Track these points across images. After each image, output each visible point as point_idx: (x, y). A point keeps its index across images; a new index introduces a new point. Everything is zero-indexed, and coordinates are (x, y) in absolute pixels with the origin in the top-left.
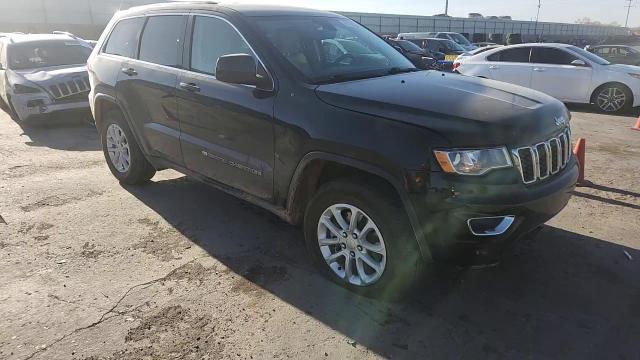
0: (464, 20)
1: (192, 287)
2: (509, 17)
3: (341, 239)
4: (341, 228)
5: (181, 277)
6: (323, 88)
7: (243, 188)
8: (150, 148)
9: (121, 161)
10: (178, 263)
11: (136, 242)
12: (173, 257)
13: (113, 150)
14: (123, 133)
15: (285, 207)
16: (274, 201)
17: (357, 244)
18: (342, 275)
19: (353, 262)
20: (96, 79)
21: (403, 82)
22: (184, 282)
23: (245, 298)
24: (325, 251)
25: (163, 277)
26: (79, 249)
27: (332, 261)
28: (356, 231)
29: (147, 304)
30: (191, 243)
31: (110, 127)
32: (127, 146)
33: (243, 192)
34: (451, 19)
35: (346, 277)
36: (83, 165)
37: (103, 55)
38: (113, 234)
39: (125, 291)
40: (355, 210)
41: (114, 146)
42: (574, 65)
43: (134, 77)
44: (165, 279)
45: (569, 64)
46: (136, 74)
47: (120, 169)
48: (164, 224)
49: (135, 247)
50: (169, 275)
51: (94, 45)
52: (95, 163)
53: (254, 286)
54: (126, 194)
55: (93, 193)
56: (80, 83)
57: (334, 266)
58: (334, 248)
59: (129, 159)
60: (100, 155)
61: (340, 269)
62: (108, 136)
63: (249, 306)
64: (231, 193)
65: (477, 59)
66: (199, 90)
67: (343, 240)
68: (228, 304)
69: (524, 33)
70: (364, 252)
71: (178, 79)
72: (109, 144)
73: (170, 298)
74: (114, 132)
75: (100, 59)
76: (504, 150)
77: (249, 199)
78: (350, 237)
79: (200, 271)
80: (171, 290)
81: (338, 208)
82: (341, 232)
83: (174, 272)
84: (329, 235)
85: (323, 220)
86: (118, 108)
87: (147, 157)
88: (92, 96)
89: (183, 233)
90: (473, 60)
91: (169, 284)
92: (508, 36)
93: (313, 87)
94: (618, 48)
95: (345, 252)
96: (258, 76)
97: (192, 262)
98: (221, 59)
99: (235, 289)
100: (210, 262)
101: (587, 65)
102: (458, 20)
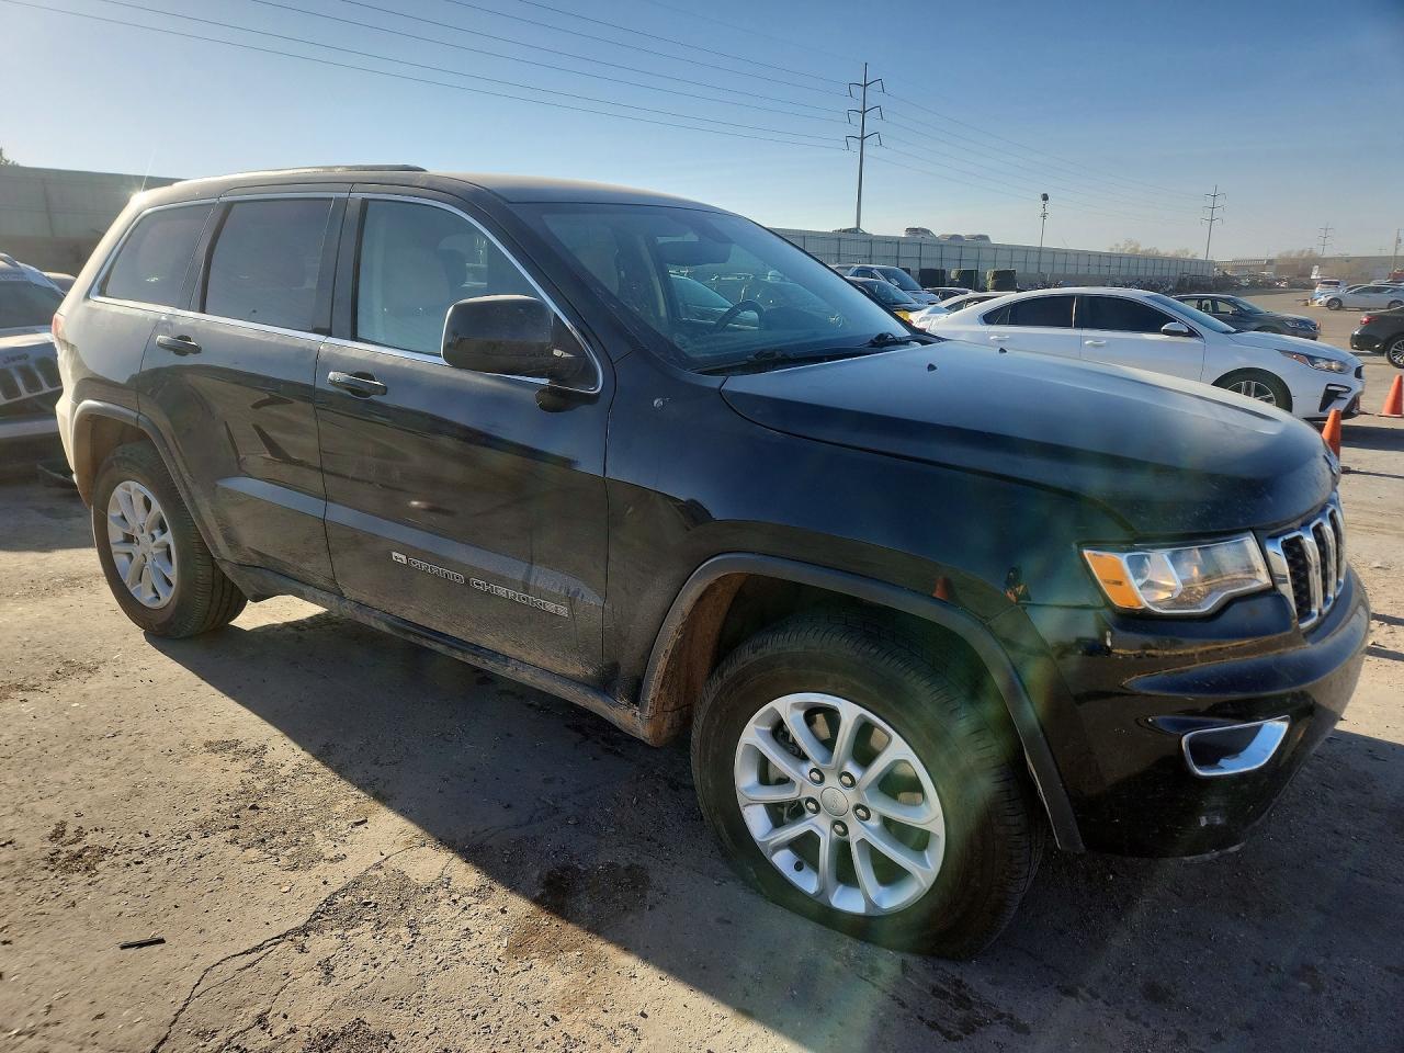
0: (897, 242)
1: (388, 952)
2: (985, 238)
3: (803, 788)
4: (804, 758)
5: (351, 921)
6: (741, 384)
7: (508, 649)
8: (232, 542)
9: (150, 577)
10: (338, 876)
11: (206, 812)
12: (320, 857)
13: (128, 548)
14: (156, 507)
15: (635, 698)
16: (604, 683)
17: (853, 801)
18: (808, 883)
19: (842, 850)
20: (78, 365)
21: (931, 367)
22: (363, 936)
23: (551, 978)
24: (757, 821)
25: (300, 922)
26: (35, 843)
27: (777, 848)
28: (850, 767)
29: (261, 1020)
30: (371, 805)
31: (119, 491)
32: (168, 538)
33: (507, 658)
34: (871, 240)
35: (822, 892)
36: (37, 589)
37: (99, 302)
38: (136, 792)
39: (187, 980)
40: (849, 713)
41: (129, 539)
42: (1166, 332)
43: (190, 360)
44: (304, 930)
45: (1156, 330)
46: (197, 350)
47: (145, 597)
48: (285, 752)
49: (205, 829)
50: (316, 916)
51: (67, 286)
52: (73, 581)
53: (571, 932)
54: (166, 669)
55: (71, 668)
56: (28, 375)
57: (783, 860)
58: (782, 814)
59: (173, 574)
60: (90, 558)
61: (798, 867)
62: (113, 513)
63: (569, 1005)
64: (470, 660)
65: (959, 321)
66: (384, 391)
67: (812, 791)
68: (505, 1005)
69: (1018, 269)
70: (874, 823)
71: (319, 363)
72: (115, 533)
73: (327, 995)
74: (131, 500)
75: (92, 311)
76: (1250, 543)
77: (526, 677)
78: (832, 781)
79: (405, 893)
80: (327, 969)
81: (796, 706)
82: (806, 768)
83: (329, 902)
84: (766, 776)
85: (754, 734)
86: (142, 436)
87: (225, 568)
88: (66, 410)
89: (341, 771)
90: (952, 322)
91: (323, 944)
92: (989, 276)
93: (714, 382)
94: (1214, 301)
95: (820, 825)
96: (557, 353)
97: (379, 866)
98: (459, 310)
99: (517, 949)
100: (432, 863)
101: (1192, 333)
102: (887, 241)
